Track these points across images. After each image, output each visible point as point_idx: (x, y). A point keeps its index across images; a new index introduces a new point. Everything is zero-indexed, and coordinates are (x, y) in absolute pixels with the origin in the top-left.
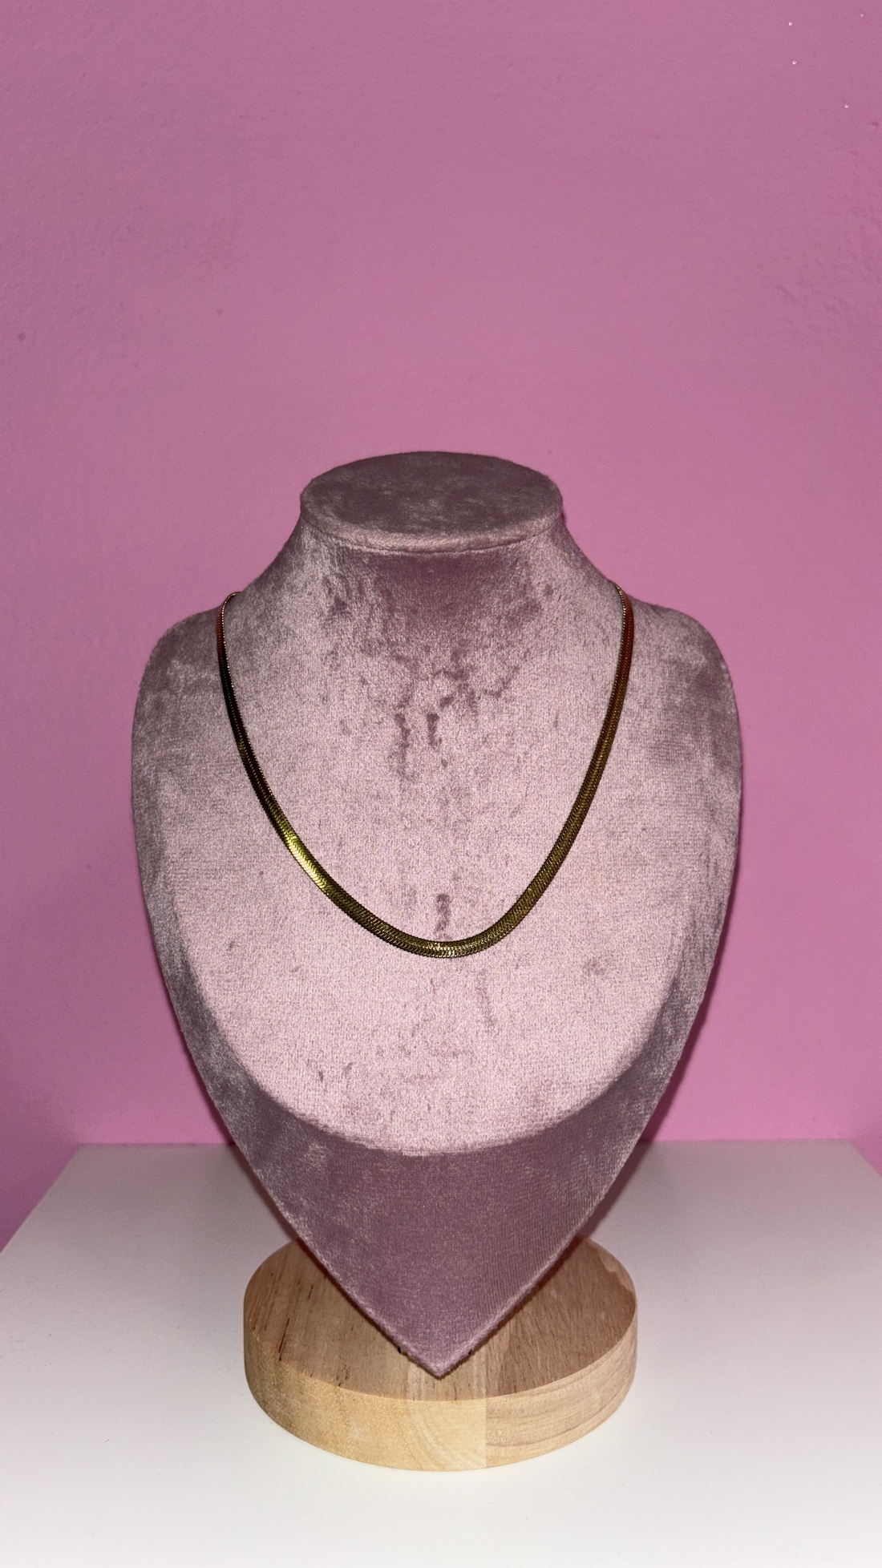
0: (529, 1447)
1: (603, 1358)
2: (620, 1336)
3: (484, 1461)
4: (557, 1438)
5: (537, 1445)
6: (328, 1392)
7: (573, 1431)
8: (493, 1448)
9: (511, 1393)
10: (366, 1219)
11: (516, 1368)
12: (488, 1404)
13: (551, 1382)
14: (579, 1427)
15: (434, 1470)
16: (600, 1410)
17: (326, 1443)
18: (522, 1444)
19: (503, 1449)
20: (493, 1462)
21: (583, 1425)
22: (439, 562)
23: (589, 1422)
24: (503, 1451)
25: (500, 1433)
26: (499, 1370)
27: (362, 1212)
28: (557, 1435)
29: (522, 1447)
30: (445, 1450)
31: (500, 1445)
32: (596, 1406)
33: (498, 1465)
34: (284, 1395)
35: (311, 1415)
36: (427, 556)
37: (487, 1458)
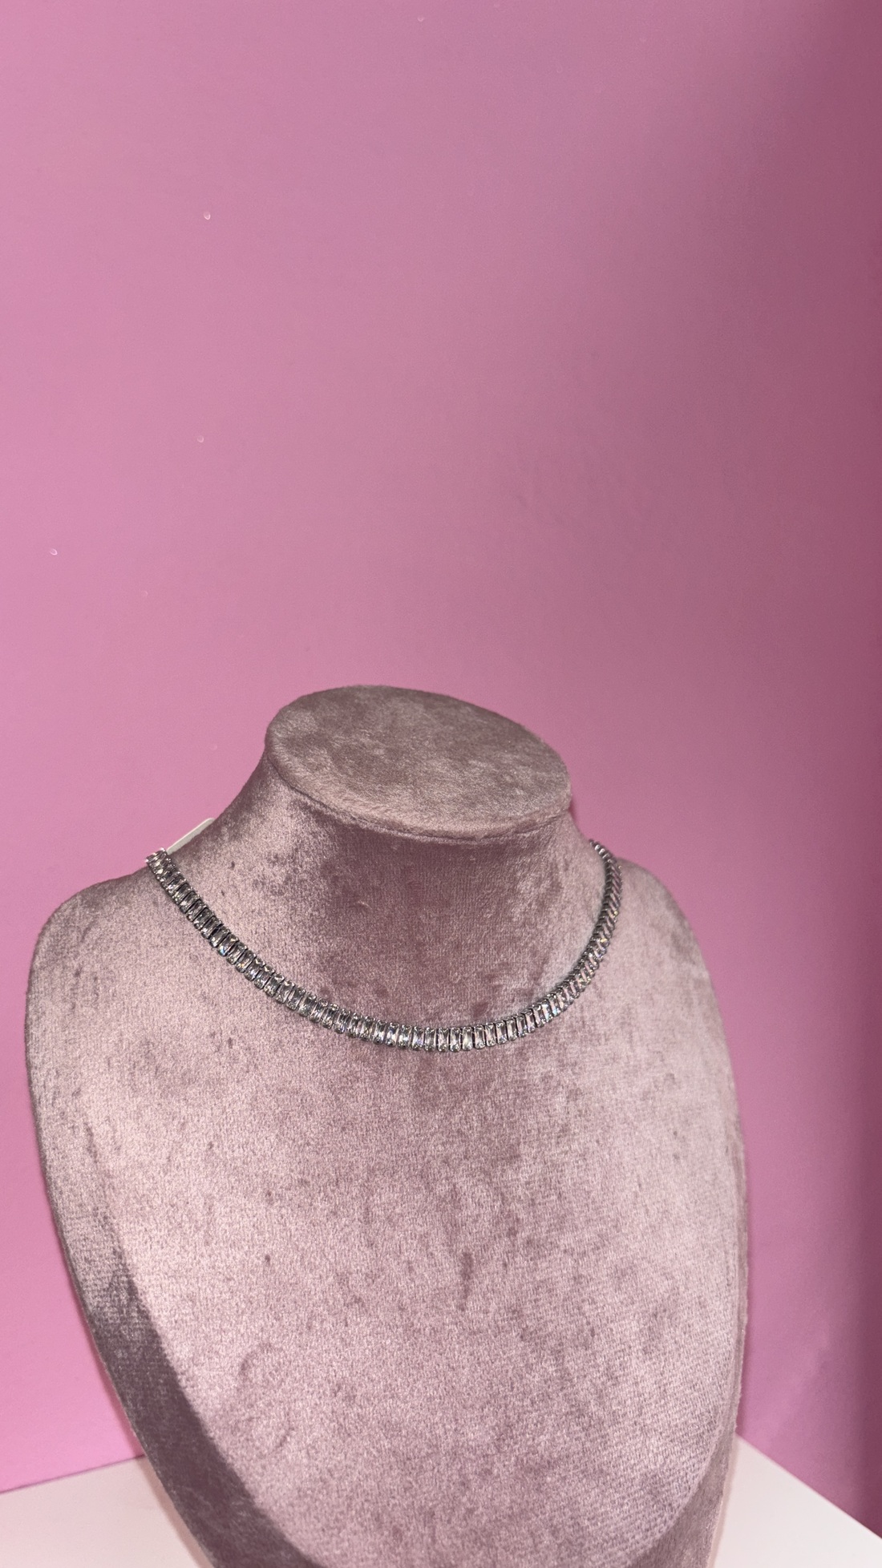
22: (482, 849)
36: (474, 843)
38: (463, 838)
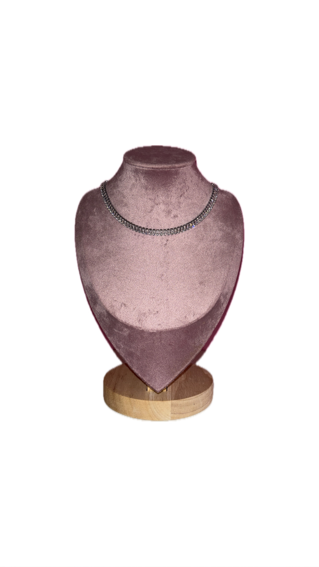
0: (183, 415)
1: (204, 392)
2: (208, 388)
3: (170, 418)
4: (190, 413)
5: (185, 414)
6: (127, 399)
7: (195, 411)
8: (173, 414)
9: (178, 399)
10: (139, 349)
11: (179, 394)
12: (172, 402)
13: (189, 397)
14: (196, 411)
15: (157, 420)
16: (202, 407)
17: (127, 414)
18: (181, 414)
19: (175, 415)
20: (173, 419)
21: (197, 410)
22: (162, 172)
23: (199, 409)
24: (175, 416)
25: (175, 410)
26: (175, 395)
27: (138, 347)
28: (190, 412)
29: (181, 415)
30: (159, 415)
31: (175, 414)
32: (201, 406)
33: (174, 419)
34: (115, 402)
35: (123, 406)
37: (171, 417)
38: (156, 169)
